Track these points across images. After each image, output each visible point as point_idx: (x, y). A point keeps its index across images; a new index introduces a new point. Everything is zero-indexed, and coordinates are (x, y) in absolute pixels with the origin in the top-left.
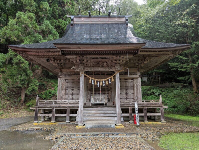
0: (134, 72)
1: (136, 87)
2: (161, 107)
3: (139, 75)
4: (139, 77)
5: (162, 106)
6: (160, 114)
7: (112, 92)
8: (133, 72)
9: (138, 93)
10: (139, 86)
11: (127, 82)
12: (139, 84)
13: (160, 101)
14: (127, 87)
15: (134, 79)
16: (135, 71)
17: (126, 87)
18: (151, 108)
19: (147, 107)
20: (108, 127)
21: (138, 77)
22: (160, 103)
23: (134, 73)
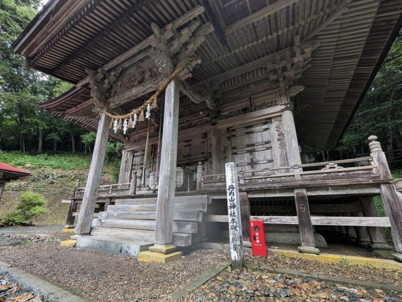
0: (270, 101)
1: (279, 140)
2: (383, 188)
3: (284, 105)
4: (286, 109)
5: (386, 183)
6: (383, 222)
7: (212, 164)
8: (267, 101)
9: (288, 155)
10: (289, 132)
11: (252, 132)
12: (285, 128)
13: (375, 159)
14: (253, 145)
15: (270, 118)
16: (274, 98)
17: (248, 146)
18: (330, 193)
19: (308, 188)
20: (121, 251)
21: (282, 111)
22: (374, 171)
23: (269, 103)
